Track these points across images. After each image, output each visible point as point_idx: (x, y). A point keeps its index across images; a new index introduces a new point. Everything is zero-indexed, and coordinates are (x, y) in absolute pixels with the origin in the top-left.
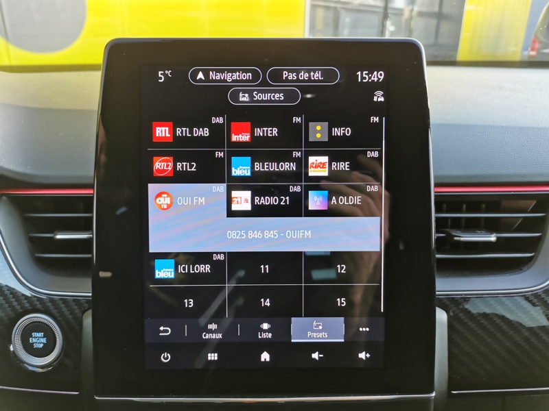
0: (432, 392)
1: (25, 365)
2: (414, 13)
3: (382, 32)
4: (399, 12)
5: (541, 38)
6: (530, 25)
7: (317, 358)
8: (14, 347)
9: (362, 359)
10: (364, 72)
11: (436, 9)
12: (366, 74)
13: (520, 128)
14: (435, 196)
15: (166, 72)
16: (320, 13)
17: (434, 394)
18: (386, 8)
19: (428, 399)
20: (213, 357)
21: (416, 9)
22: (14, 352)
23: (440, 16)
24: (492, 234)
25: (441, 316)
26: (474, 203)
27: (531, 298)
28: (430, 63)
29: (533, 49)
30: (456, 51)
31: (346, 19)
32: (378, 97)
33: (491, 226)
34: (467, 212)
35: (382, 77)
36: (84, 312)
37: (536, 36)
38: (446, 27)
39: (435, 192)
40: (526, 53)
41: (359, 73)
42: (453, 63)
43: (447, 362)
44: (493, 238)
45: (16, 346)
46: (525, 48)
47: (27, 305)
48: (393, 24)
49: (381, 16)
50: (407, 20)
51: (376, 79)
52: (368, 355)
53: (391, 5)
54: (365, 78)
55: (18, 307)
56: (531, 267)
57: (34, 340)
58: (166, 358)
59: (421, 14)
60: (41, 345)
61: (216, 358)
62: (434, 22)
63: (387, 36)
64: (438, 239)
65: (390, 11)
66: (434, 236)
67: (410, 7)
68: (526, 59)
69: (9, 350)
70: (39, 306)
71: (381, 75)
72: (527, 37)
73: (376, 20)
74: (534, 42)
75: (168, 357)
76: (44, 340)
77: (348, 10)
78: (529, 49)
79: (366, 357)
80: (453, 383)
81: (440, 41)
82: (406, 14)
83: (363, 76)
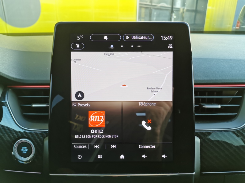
0: (193, 172)
1: (19, 161)
2: (185, 10)
3: (171, 19)
4: (178, 10)
5: (241, 21)
6: (236, 15)
7: (144, 157)
8: (14, 153)
9: (163, 158)
10: (164, 36)
11: (194, 8)
12: (165, 37)
13: (231, 60)
14: (195, 89)
15: (81, 36)
16: (143, 10)
17: (194, 173)
18: (172, 8)
19: (192, 175)
20: (100, 157)
21: (185, 8)
22: (14, 155)
23: (196, 11)
24: (219, 105)
25: (197, 140)
26: (211, 92)
27: (236, 132)
28: (192, 32)
29: (237, 26)
30: (204, 27)
31: (155, 13)
32: (170, 46)
33: (218, 102)
34: (208, 95)
35: (172, 38)
36: (44, 138)
37: (239, 20)
38: (199, 16)
39: (195, 87)
40: (234, 28)
41: (162, 36)
42: (202, 32)
43: (200, 160)
44: (219, 107)
45: (15, 153)
46: (234, 26)
47: (20, 135)
48: (175, 15)
49: (170, 11)
50: (181, 13)
51: (169, 39)
52: (166, 156)
53: (174, 7)
54: (165, 39)
55: (16, 136)
56: (236, 119)
57: (23, 150)
58: (80, 157)
59: (188, 10)
60: (26, 152)
61: (101, 157)
62: (193, 14)
63: (173, 21)
64: (196, 107)
65: (174, 9)
66: (194, 106)
67: (183, 8)
68: (234, 30)
69: (12, 154)
70: (25, 135)
71: (171, 37)
72: (235, 21)
73: (168, 13)
74: (238, 23)
75: (80, 156)
76: (27, 150)
77: (156, 9)
78: (236, 26)
79: (165, 157)
80: (202, 169)
81: (196, 22)
82: (181, 11)
83: (164, 38)
